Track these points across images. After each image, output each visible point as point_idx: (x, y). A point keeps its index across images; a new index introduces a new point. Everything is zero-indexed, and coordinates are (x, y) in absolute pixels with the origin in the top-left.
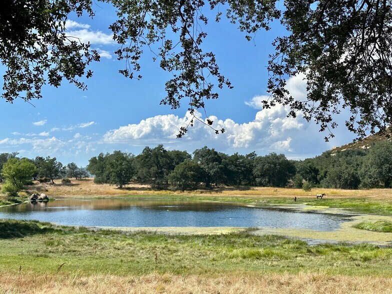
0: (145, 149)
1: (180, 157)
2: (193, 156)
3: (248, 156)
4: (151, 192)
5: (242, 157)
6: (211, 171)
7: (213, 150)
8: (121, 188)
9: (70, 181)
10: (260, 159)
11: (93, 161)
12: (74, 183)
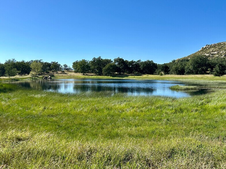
0: (93, 58)
1: (108, 61)
2: (113, 61)
3: (137, 61)
4: (96, 76)
5: (135, 62)
6: (121, 67)
7: (122, 58)
8: (84, 75)
9: (64, 72)
10: (142, 62)
11: (74, 63)
12: (66, 73)
